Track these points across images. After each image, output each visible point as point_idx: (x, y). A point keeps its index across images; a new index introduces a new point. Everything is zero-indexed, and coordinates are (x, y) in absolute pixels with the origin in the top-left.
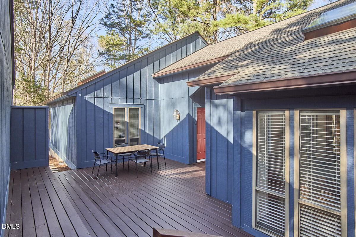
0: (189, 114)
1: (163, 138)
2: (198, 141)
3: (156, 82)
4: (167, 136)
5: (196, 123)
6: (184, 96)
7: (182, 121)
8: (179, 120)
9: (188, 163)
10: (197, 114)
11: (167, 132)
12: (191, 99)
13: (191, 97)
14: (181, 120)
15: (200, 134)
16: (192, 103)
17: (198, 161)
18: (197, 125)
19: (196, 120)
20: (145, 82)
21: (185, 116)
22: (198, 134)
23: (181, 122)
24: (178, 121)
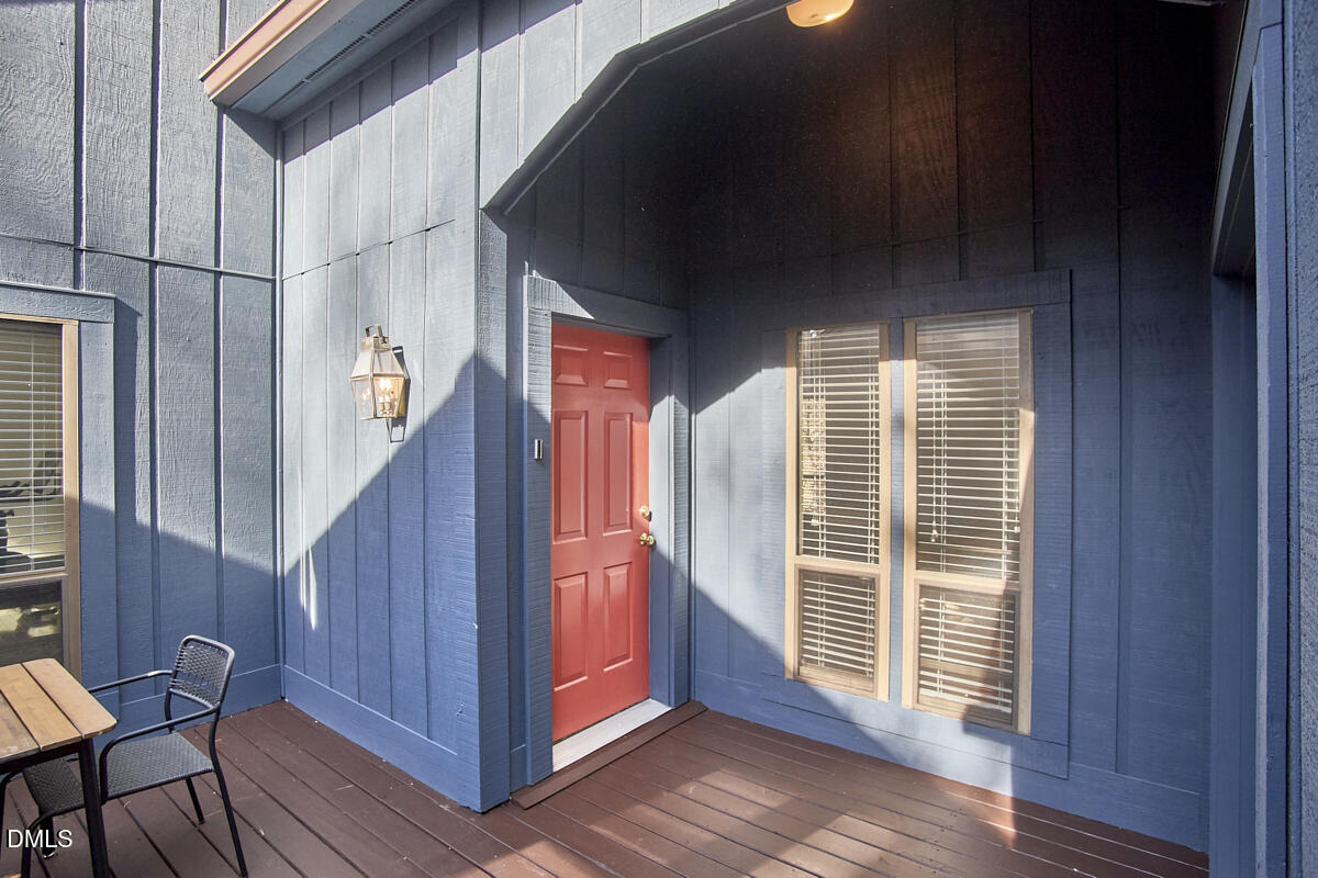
0: (478, 365)
1: (298, 564)
2: (558, 590)
3: (239, 141)
4: (325, 548)
5: (544, 450)
6: (439, 214)
7: (424, 431)
8: (400, 420)
9: (477, 805)
10: (556, 372)
11: (323, 524)
12: (499, 238)
13: (497, 211)
14: (414, 420)
15: (576, 533)
16: (514, 273)
17: (565, 755)
18: (552, 461)
19: (547, 410)
20: (136, 118)
21: (447, 386)
22: (558, 532)
23: (415, 435)
24: (398, 432)
